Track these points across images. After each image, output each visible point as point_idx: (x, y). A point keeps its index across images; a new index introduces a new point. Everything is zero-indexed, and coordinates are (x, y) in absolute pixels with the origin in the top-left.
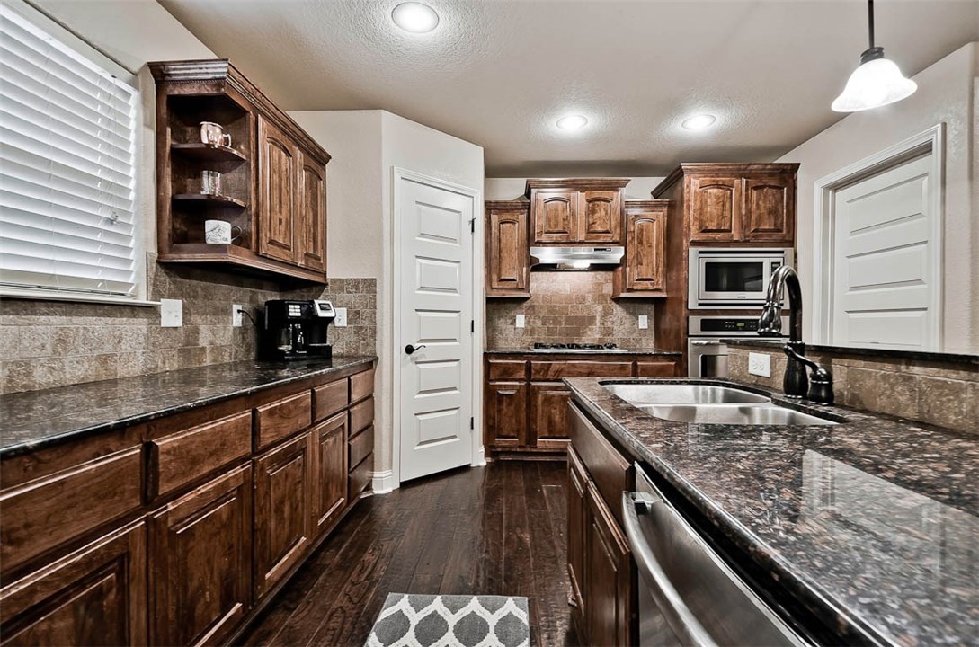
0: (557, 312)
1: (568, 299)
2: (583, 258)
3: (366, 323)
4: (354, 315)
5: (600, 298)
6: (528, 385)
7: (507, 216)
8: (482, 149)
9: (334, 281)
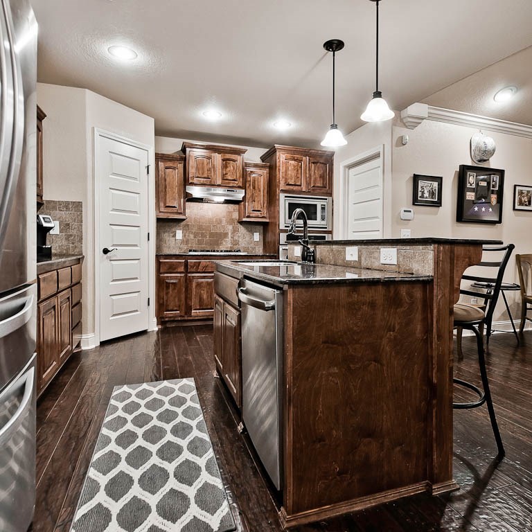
0: (203, 230)
1: (210, 221)
2: (220, 195)
3: (74, 232)
4: (65, 226)
5: (231, 221)
6: (186, 276)
7: (169, 164)
8: (153, 119)
9: (49, 202)
